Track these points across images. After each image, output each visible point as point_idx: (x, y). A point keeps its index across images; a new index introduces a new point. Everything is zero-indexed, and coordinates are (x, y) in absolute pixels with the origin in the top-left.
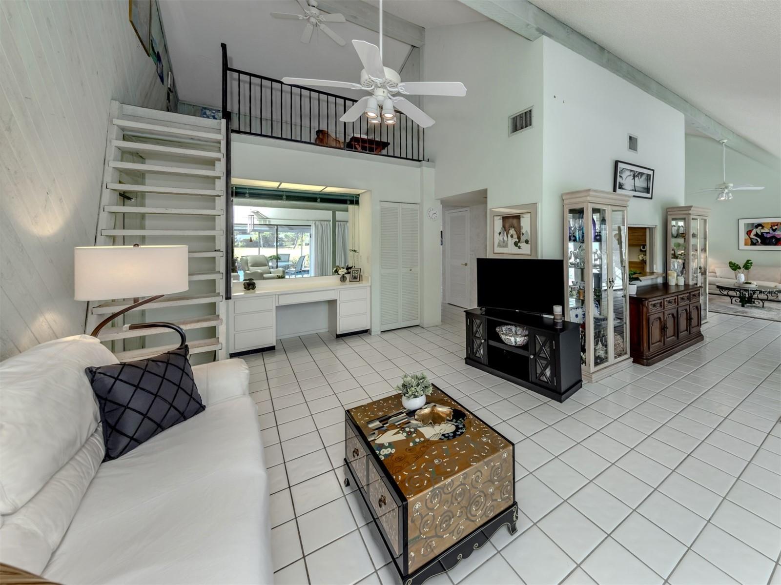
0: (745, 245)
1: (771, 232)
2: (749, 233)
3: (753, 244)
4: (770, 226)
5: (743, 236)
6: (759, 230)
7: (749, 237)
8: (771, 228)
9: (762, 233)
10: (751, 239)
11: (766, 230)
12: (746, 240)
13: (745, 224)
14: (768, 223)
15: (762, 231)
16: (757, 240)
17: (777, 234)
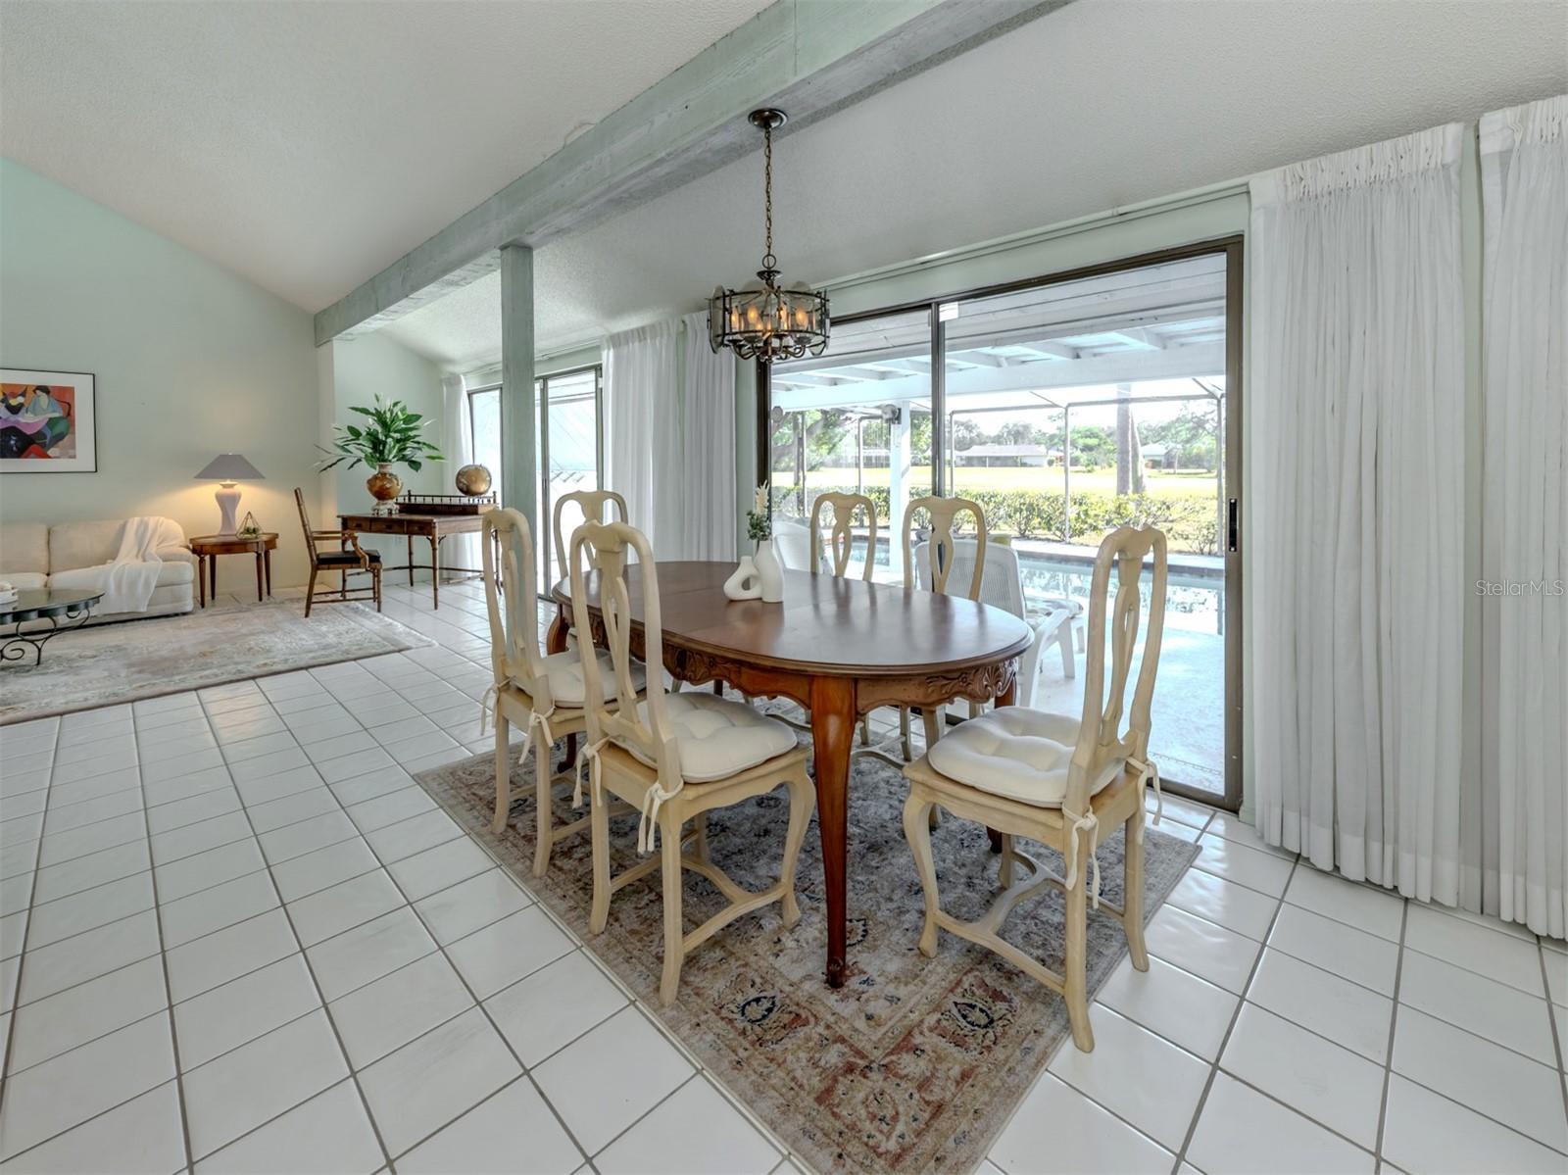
17: (23, 420)
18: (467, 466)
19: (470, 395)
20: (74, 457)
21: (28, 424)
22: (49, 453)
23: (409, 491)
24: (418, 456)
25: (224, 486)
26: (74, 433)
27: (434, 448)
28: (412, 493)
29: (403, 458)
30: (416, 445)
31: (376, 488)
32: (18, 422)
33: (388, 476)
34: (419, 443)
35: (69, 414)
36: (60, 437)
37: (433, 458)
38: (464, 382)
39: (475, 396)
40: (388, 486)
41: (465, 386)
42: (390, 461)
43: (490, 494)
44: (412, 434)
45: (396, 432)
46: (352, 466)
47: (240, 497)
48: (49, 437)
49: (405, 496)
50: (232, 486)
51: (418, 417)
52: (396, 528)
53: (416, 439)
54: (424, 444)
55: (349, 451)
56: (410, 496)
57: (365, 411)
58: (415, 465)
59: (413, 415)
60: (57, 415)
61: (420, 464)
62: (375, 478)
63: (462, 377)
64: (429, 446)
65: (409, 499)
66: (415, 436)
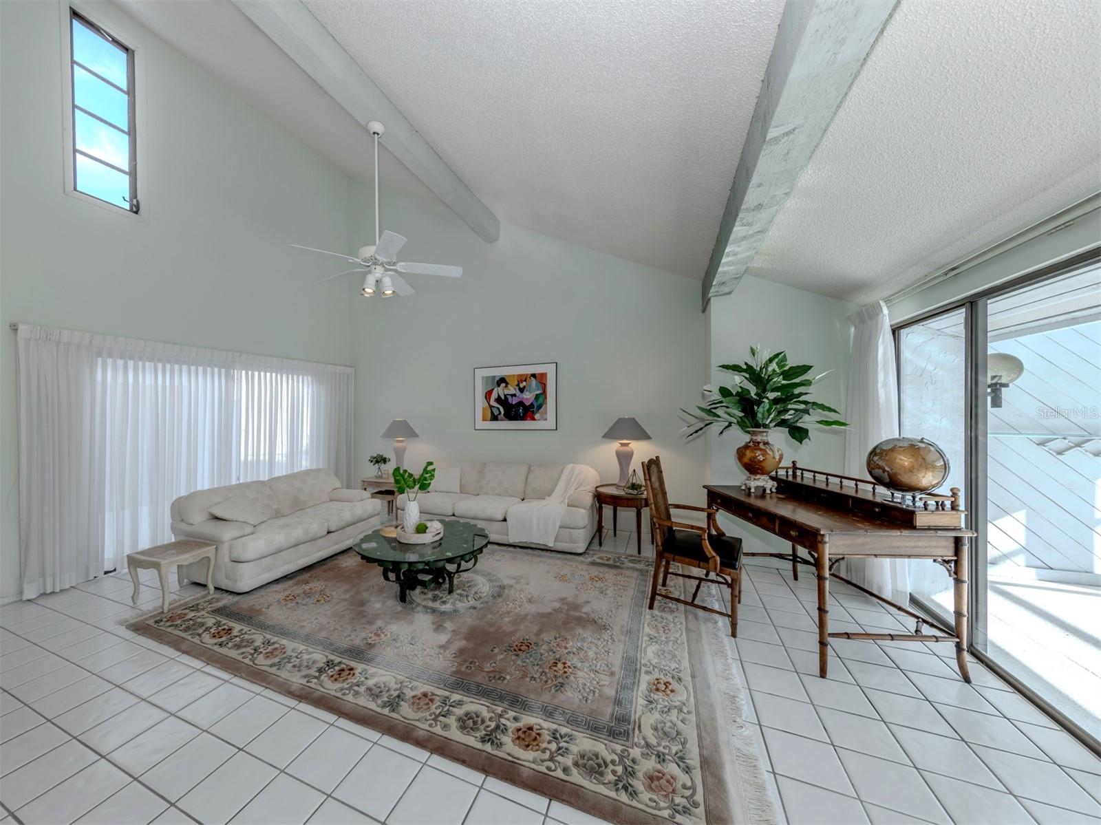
0: (483, 420)
1: (518, 393)
2: (488, 395)
3: (495, 418)
4: (516, 383)
5: (481, 403)
6: (500, 391)
7: (489, 404)
8: (518, 385)
9: (505, 396)
10: (491, 407)
11: (512, 390)
12: (484, 409)
13: (483, 377)
14: (514, 375)
15: (507, 392)
16: (498, 408)
17: (525, 397)
18: (888, 441)
19: (895, 331)
20: (546, 420)
21: (527, 399)
22: (536, 417)
23: (794, 463)
24: (807, 422)
25: (623, 445)
26: (546, 404)
27: (830, 410)
28: (798, 465)
29: (783, 423)
30: (802, 406)
31: (746, 460)
32: (523, 398)
33: (761, 446)
34: (805, 403)
35: (544, 392)
36: (540, 407)
37: (828, 423)
38: (885, 311)
39: (903, 332)
40: (761, 458)
41: (887, 319)
42: (765, 426)
43: (944, 490)
44: (797, 391)
45: (773, 390)
46: (721, 433)
47: (632, 455)
48: (536, 407)
49: (787, 468)
50: (627, 445)
51: (805, 369)
52: (765, 520)
53: (801, 399)
54: (814, 404)
55: (719, 416)
56: (795, 468)
57: (736, 368)
58: (799, 434)
59: (798, 367)
60: (539, 392)
61: (806, 431)
62: (746, 447)
63: (882, 304)
64: (823, 407)
65: (794, 475)
66: (800, 394)
